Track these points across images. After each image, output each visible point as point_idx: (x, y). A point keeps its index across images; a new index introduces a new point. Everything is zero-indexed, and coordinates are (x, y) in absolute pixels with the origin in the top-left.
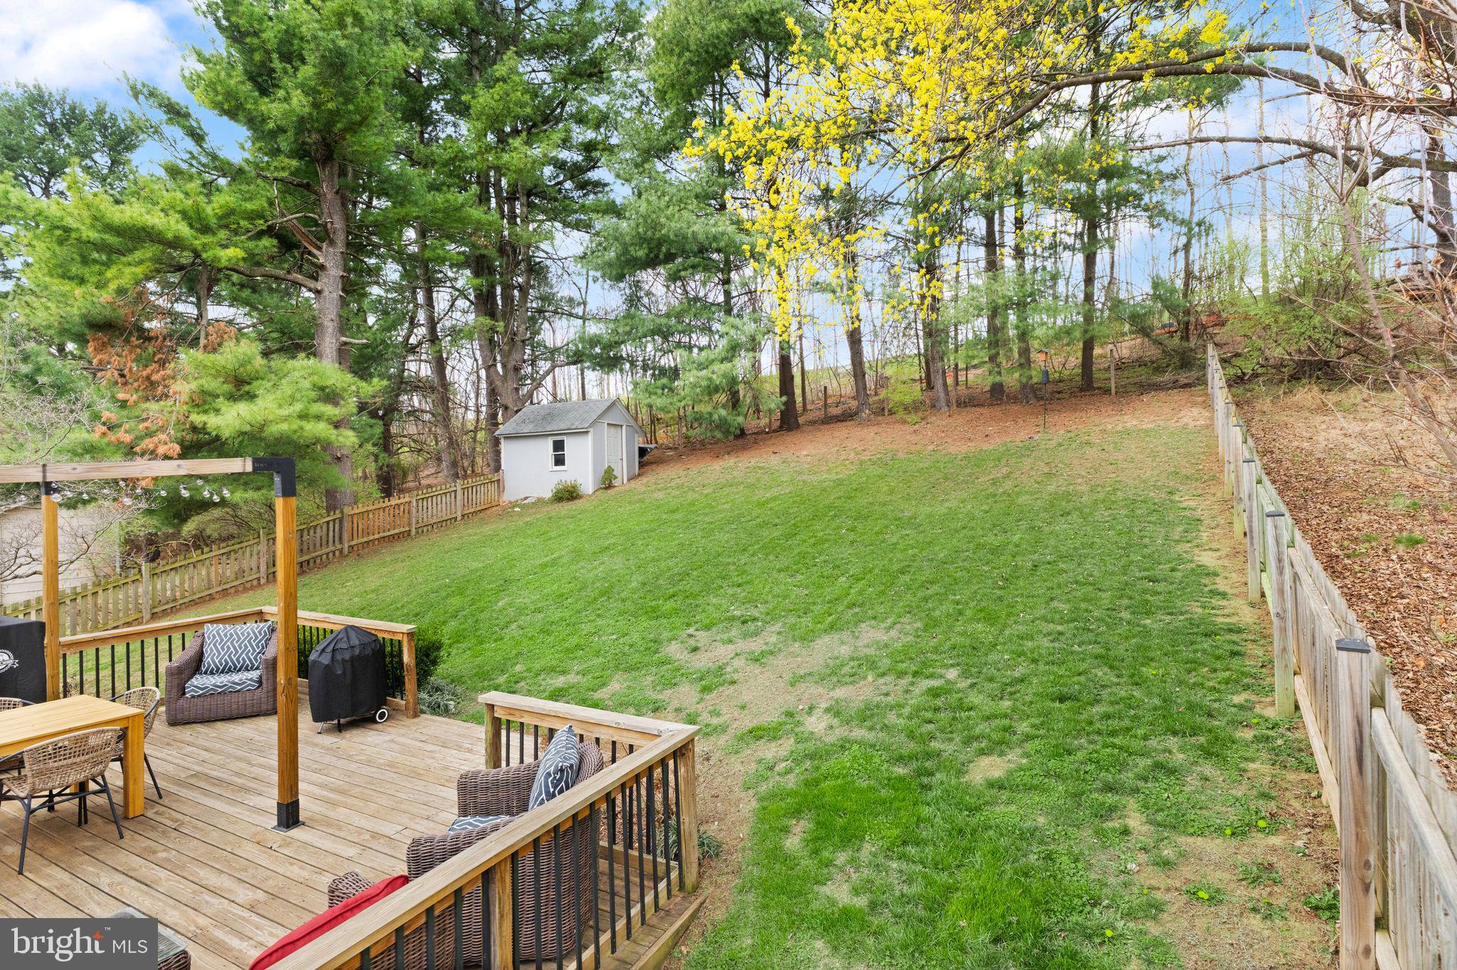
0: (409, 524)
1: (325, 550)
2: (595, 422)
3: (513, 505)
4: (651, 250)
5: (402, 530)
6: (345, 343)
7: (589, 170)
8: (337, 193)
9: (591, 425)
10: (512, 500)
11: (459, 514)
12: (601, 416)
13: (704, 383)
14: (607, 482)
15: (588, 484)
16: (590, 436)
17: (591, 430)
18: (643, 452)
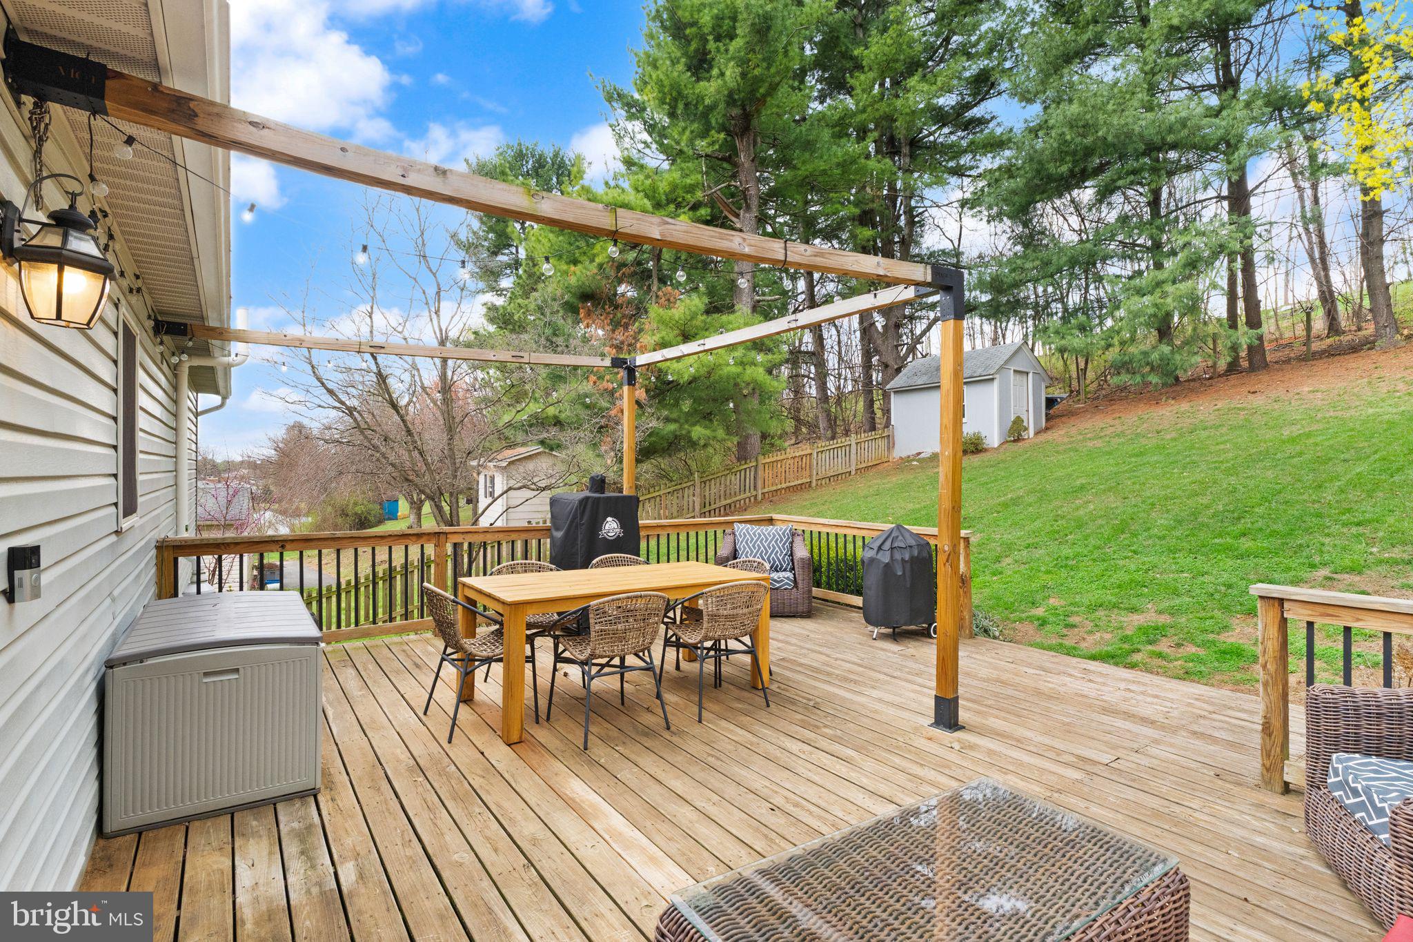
0: (810, 476)
1: (743, 496)
2: (1001, 368)
3: (908, 459)
4: (1075, 162)
5: (804, 481)
6: (759, 301)
7: (975, 105)
8: (753, 161)
9: (998, 371)
10: (904, 455)
11: (853, 468)
12: (1007, 362)
13: (1151, 311)
14: (1015, 433)
15: (993, 439)
16: (996, 383)
17: (997, 376)
18: (1051, 402)
